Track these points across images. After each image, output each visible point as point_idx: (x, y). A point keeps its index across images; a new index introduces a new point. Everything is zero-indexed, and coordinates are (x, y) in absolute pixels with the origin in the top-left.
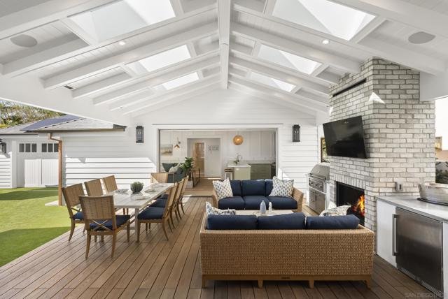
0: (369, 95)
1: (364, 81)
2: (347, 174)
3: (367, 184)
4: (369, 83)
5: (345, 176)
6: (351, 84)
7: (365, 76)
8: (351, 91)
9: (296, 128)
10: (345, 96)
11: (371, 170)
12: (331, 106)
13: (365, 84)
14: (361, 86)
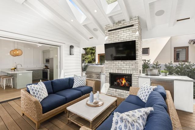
0: (135, 32)
1: (132, 26)
2: (120, 68)
3: (134, 71)
4: (136, 27)
5: (117, 69)
6: (122, 26)
7: (133, 24)
8: (122, 29)
9: (71, 47)
10: (118, 32)
11: (136, 65)
12: (107, 36)
13: (133, 27)
14: (131, 28)
